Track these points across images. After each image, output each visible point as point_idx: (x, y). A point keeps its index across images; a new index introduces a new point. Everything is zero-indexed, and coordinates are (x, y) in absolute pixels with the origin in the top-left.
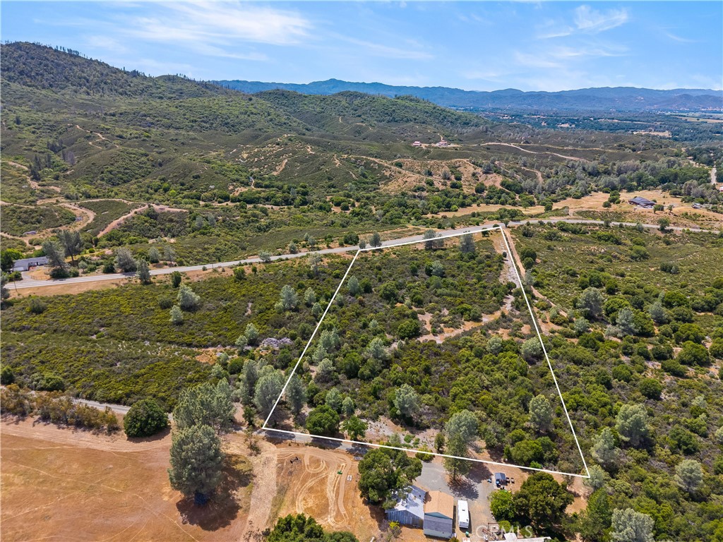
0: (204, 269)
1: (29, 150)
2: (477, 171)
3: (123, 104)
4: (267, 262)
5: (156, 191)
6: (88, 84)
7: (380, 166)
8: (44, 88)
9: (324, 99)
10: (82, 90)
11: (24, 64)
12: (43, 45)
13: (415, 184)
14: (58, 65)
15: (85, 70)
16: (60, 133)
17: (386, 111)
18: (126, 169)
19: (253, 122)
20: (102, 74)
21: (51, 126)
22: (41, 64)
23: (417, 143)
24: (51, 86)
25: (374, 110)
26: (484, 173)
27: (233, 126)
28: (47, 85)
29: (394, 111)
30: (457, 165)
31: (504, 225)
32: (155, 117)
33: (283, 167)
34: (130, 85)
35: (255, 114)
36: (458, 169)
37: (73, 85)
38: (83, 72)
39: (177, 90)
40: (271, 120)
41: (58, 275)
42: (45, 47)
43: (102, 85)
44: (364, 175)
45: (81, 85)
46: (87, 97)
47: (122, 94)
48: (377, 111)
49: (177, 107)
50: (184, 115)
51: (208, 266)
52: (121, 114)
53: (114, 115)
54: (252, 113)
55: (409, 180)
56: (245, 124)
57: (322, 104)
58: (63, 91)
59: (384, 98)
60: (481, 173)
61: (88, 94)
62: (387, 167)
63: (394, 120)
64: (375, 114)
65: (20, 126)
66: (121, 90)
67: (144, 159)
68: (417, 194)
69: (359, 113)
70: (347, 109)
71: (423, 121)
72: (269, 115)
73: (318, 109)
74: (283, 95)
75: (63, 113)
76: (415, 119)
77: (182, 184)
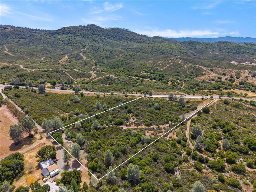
0: (95, 93)
1: (100, 58)
2: (249, 75)
3: (135, 45)
4: (112, 95)
5: (120, 72)
6: (128, 39)
7: (203, 69)
8: (116, 40)
9: (208, 44)
10: (126, 41)
11: (113, 34)
12: (120, 28)
13: (212, 77)
14: (122, 34)
15: (129, 35)
16: (112, 53)
17: (234, 49)
18: (117, 64)
19: (172, 52)
20: (134, 36)
21: (111, 51)
22: (118, 33)
23: (233, 62)
24: (118, 40)
25: (228, 48)
26: (252, 77)
27: (165, 53)
28: (117, 39)
29: (238, 49)
30: (240, 72)
31: (219, 97)
32: (141, 49)
33: (166, 67)
34: (140, 40)
35: (175, 49)
36: (241, 74)
37: (124, 40)
38: (128, 36)
39: (155, 41)
40: (180, 51)
41: (62, 89)
42: (120, 29)
43: (132, 40)
44: (192, 73)
45: (126, 40)
46: (127, 43)
47: (137, 42)
48: (230, 49)
49: (148, 47)
50: (150, 49)
51: (96, 93)
52: (132, 48)
53: (130, 49)
54: (174, 49)
55: (210, 76)
56: (169, 53)
57: (206, 46)
58: (121, 42)
59: (235, 44)
60: (251, 77)
61: (127, 42)
62: (205, 70)
63: (237, 53)
64: (228, 50)
65: (104, 51)
66: (137, 41)
67: (124, 62)
68: (209, 82)
69: (221, 49)
70: (216, 48)
71: (252, 53)
72: (180, 49)
73: (204, 48)
74: (192, 42)
75: (117, 48)
76: (248, 53)
77: (128, 70)
